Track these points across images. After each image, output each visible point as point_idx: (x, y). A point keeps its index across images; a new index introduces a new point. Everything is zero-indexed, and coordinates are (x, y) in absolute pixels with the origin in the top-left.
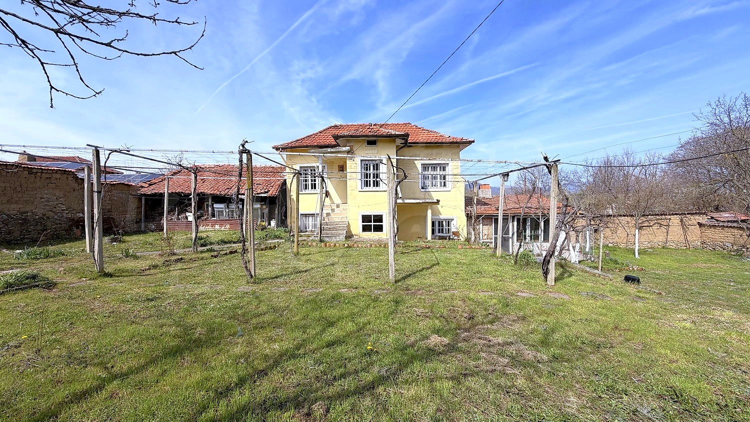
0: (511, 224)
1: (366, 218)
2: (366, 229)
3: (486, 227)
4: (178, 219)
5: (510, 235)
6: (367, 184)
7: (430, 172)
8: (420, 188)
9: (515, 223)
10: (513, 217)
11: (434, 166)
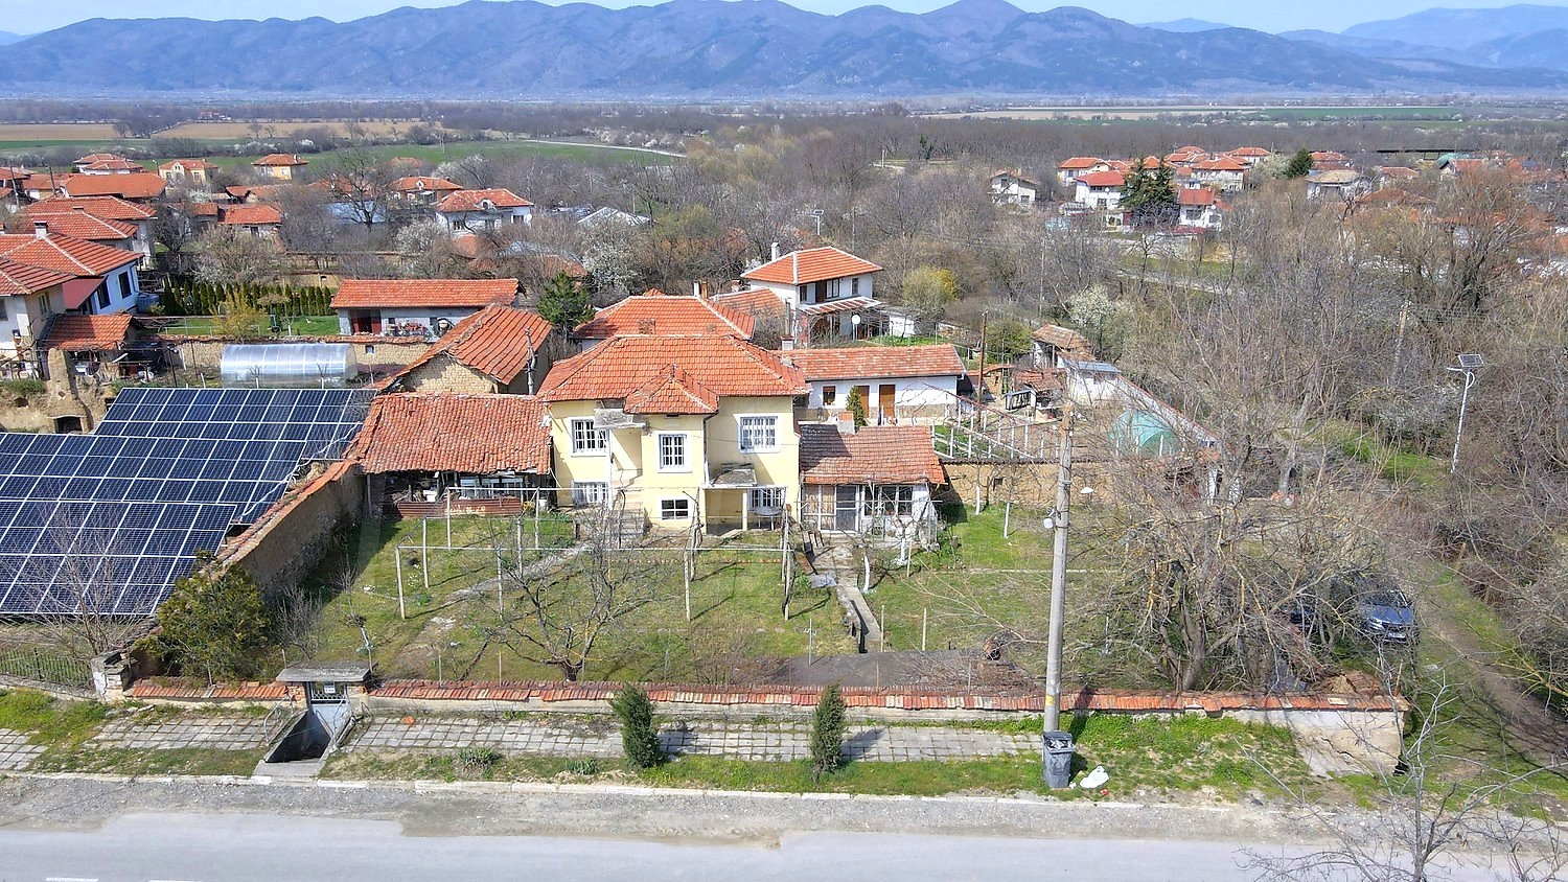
0: (857, 495)
1: (667, 504)
2: (666, 515)
3: (826, 498)
4: (413, 499)
5: (857, 507)
6: (668, 461)
7: (753, 427)
8: (740, 448)
9: (863, 493)
10: (861, 486)
11: (759, 421)
